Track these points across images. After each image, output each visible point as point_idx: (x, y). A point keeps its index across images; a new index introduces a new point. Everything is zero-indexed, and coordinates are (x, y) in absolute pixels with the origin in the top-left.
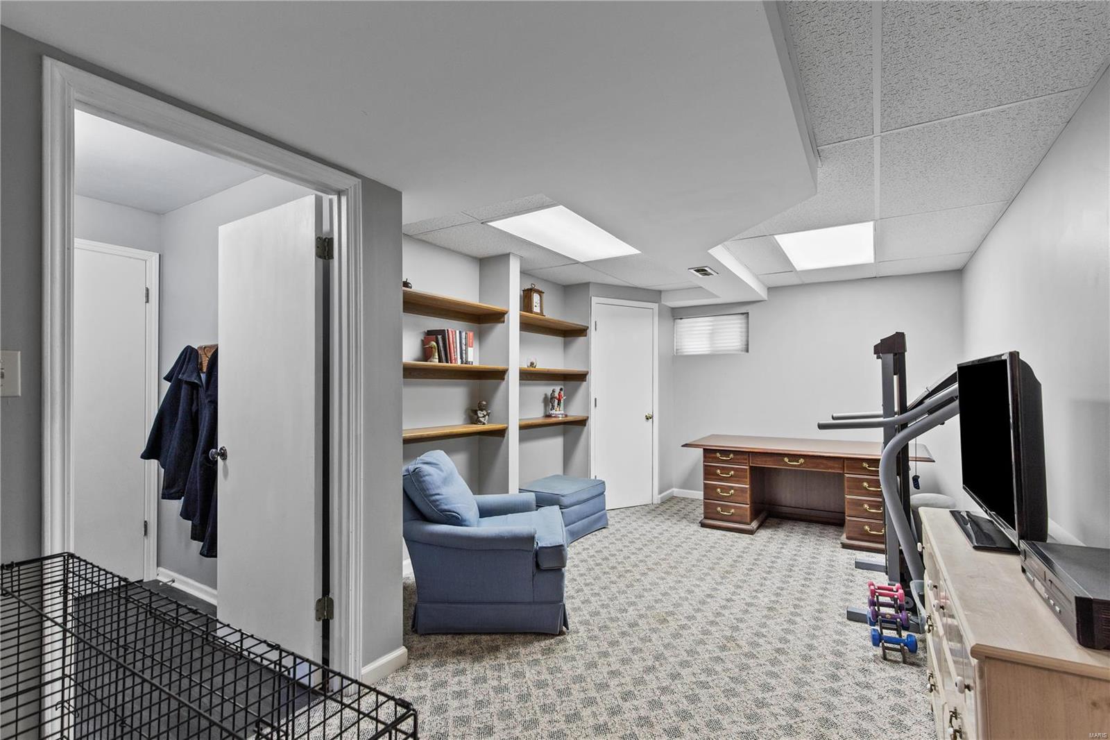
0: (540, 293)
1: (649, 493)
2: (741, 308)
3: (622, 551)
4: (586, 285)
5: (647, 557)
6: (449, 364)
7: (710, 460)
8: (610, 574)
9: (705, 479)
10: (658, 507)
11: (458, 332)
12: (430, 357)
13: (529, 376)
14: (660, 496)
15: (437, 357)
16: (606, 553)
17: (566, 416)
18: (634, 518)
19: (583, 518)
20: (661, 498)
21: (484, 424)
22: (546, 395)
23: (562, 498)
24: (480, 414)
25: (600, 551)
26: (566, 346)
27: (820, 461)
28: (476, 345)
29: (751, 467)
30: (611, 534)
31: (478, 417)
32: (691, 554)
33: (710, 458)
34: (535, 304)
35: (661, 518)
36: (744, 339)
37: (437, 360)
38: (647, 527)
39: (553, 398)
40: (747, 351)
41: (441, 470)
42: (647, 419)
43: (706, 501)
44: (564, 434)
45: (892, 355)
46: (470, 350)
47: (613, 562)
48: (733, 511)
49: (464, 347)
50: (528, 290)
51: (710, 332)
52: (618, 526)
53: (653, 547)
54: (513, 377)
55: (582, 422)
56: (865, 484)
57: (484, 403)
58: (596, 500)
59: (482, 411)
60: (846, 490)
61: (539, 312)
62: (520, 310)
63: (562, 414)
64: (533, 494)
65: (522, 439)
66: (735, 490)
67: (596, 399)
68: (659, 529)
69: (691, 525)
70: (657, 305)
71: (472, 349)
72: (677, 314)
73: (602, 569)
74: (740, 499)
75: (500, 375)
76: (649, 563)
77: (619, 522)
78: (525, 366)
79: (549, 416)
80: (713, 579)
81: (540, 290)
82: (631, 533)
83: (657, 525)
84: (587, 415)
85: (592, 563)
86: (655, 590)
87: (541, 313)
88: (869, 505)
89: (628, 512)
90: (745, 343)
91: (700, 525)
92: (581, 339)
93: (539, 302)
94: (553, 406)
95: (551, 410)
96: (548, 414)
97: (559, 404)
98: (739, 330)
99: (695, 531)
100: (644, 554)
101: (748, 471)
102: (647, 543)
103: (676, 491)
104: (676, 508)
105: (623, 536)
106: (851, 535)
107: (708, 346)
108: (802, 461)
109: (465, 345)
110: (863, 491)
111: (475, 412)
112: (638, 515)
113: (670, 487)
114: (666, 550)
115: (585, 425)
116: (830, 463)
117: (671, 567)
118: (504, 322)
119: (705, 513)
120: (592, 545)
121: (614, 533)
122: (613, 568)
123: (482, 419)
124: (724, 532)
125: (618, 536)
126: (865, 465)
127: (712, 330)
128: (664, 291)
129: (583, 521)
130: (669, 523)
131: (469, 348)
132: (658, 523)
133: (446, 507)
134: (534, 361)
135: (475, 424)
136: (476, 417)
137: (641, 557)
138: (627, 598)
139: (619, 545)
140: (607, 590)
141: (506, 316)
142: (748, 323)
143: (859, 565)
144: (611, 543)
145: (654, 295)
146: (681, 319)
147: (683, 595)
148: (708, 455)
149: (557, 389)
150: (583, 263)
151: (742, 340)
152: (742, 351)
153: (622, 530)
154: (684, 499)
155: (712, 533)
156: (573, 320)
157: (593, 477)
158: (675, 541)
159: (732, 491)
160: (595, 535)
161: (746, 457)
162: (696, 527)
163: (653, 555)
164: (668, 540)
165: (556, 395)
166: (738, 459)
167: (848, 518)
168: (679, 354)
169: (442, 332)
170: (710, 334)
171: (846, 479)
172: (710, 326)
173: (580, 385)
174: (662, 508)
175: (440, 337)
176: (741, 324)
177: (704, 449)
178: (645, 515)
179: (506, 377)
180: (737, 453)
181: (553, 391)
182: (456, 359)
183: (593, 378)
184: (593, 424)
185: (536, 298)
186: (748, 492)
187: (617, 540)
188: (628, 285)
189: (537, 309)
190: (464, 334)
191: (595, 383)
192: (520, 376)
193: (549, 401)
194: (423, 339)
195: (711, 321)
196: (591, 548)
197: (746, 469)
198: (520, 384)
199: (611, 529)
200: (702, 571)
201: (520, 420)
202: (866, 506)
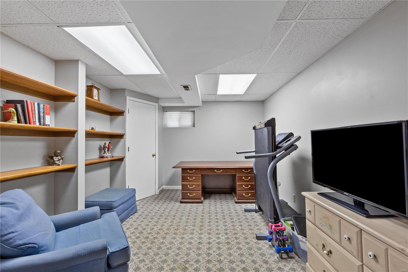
0: (98, 89)
1: (154, 190)
2: (192, 109)
3: (148, 225)
4: (123, 90)
5: (162, 226)
6: (28, 125)
7: (185, 173)
8: (146, 243)
9: (182, 182)
10: (158, 196)
11: (36, 104)
12: (9, 119)
13: (90, 135)
14: (158, 191)
15: (16, 119)
16: (140, 229)
17: (113, 157)
18: (149, 204)
19: (125, 211)
20: (159, 191)
21: (59, 165)
22: (100, 146)
23: (114, 203)
24: (56, 159)
25: (137, 228)
26: (111, 120)
27: (228, 170)
28: (52, 114)
29: (201, 175)
30: (140, 216)
31: (54, 161)
32: (182, 219)
33: (184, 172)
34: (94, 95)
35: (162, 202)
36: (193, 121)
37: (16, 122)
38: (157, 208)
39: (104, 147)
40: (194, 126)
41: (17, 208)
42: (153, 156)
43: (183, 191)
44: (111, 166)
45: (271, 127)
46: (48, 117)
47: (145, 234)
48: (194, 194)
49: (42, 115)
50: (90, 86)
51: (179, 118)
52: (142, 210)
53: (163, 219)
54: (81, 136)
55: (121, 160)
56: (243, 178)
57: (59, 152)
58: (132, 199)
59: (57, 156)
60: (237, 181)
61: (97, 99)
62: (86, 96)
63: (110, 156)
64: (98, 207)
65: (87, 171)
66: (195, 185)
67: (129, 148)
68: (163, 208)
69: (176, 203)
70: (157, 104)
71: (49, 116)
72: (165, 109)
73: (141, 240)
74: (197, 189)
75: (72, 134)
76: (164, 230)
77: (142, 207)
78: (89, 129)
79: (103, 157)
80: (197, 232)
81: (98, 87)
82: (150, 213)
83: (161, 206)
84: (124, 156)
85: (134, 237)
86: (173, 247)
87: (99, 100)
88: (245, 186)
89: (145, 201)
90: (193, 123)
91: (180, 202)
92: (120, 118)
93: (97, 94)
94: (105, 152)
95: (104, 154)
96: (102, 156)
97: (108, 151)
98: (191, 118)
99: (179, 206)
100: (160, 225)
101: (201, 176)
102: (159, 217)
103: (164, 187)
104: (167, 195)
105: (146, 215)
106: (239, 198)
107: (178, 124)
108: (221, 171)
109: (43, 113)
110: (243, 181)
111: (52, 158)
112: (150, 202)
113: (162, 185)
114: (170, 220)
115: (123, 161)
116: (231, 171)
117: (175, 230)
118: (74, 101)
119: (182, 196)
120: (132, 225)
121: (141, 215)
122: (147, 238)
123: (58, 162)
124: (191, 204)
125: (144, 216)
126: (243, 170)
127: (180, 117)
128: (160, 98)
129: (125, 212)
130: (166, 204)
131: (46, 116)
132: (161, 205)
133: (21, 242)
134: (94, 127)
135: (52, 165)
136: (52, 161)
137: (159, 227)
138: (160, 258)
139: (146, 222)
140: (148, 255)
141: (76, 98)
142: (194, 115)
143: (246, 211)
144: (141, 222)
145: (156, 99)
146: (166, 112)
147: (188, 246)
148: (184, 171)
149: (107, 143)
150: (125, 76)
151: (192, 122)
152: (192, 126)
153: (145, 212)
154: (168, 190)
155: (186, 206)
156: (116, 106)
157: (127, 187)
158: (172, 213)
159: (194, 186)
160: (132, 218)
161: (200, 171)
162: (178, 204)
163: (164, 224)
164: (169, 213)
165: (107, 145)
166: (197, 172)
167: (238, 192)
168: (166, 127)
169: (21, 102)
170: (179, 119)
171: (237, 176)
172: (179, 115)
173: (120, 140)
174: (160, 196)
175: (19, 106)
176: (191, 115)
177: (182, 169)
178: (154, 201)
179: (76, 135)
180: (196, 169)
181: (105, 144)
182: (35, 123)
183: (128, 137)
184: (127, 160)
185: (95, 92)
186: (201, 185)
187: (144, 218)
188: (145, 93)
189: (96, 98)
190: (41, 106)
191: (128, 140)
192: (86, 135)
193: (101, 149)
194: (2, 106)
195: (180, 114)
196: (131, 227)
197: (200, 176)
198: (86, 140)
199: (139, 213)
200: (191, 229)
201: (86, 160)
202: (244, 186)
